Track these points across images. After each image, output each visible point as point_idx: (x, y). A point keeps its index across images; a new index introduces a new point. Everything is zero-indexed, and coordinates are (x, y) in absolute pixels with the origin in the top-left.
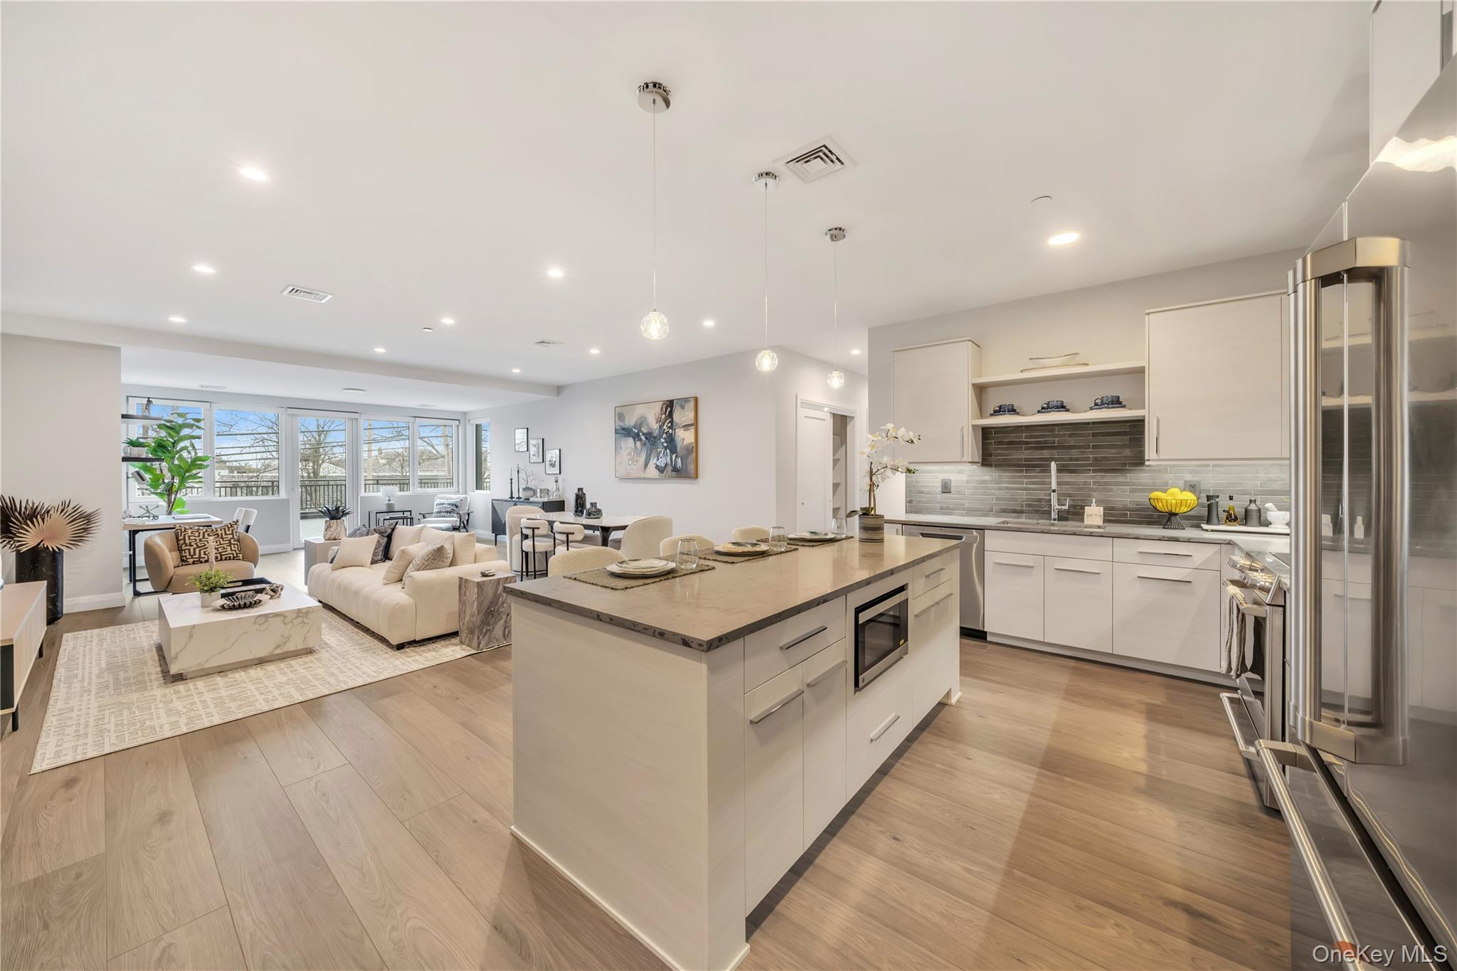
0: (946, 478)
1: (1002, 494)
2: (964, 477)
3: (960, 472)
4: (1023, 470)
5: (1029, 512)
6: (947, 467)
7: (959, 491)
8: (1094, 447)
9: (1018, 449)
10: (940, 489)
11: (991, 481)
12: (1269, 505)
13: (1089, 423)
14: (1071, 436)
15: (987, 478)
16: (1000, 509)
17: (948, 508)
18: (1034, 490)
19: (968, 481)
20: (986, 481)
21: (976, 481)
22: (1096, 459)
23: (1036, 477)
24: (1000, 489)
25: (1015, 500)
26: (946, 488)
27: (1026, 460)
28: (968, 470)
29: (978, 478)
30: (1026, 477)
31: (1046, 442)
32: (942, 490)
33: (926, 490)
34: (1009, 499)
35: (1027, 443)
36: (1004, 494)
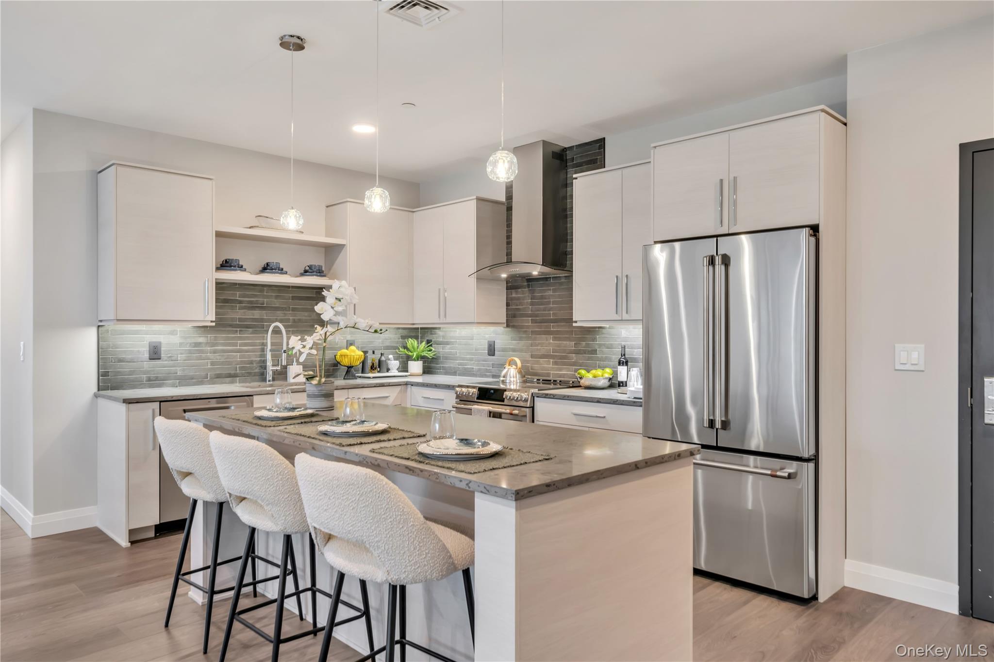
0: (154, 340)
1: (217, 357)
2: (176, 340)
3: (173, 333)
4: (237, 331)
5: (243, 375)
6: (157, 327)
7: (170, 357)
8: (294, 310)
9: (233, 308)
10: (147, 355)
11: (207, 343)
12: (391, 356)
13: (288, 287)
14: (277, 297)
15: (201, 340)
16: (215, 374)
17: (157, 379)
18: (247, 351)
19: (181, 344)
20: (200, 343)
21: (190, 344)
22: (294, 321)
23: (247, 338)
24: (215, 352)
25: (229, 363)
26: (155, 353)
27: (240, 320)
28: (180, 331)
29: (193, 341)
30: (240, 338)
31: (257, 303)
32: (149, 357)
33: (129, 357)
34: (222, 363)
35: (241, 302)
36: (218, 357)
